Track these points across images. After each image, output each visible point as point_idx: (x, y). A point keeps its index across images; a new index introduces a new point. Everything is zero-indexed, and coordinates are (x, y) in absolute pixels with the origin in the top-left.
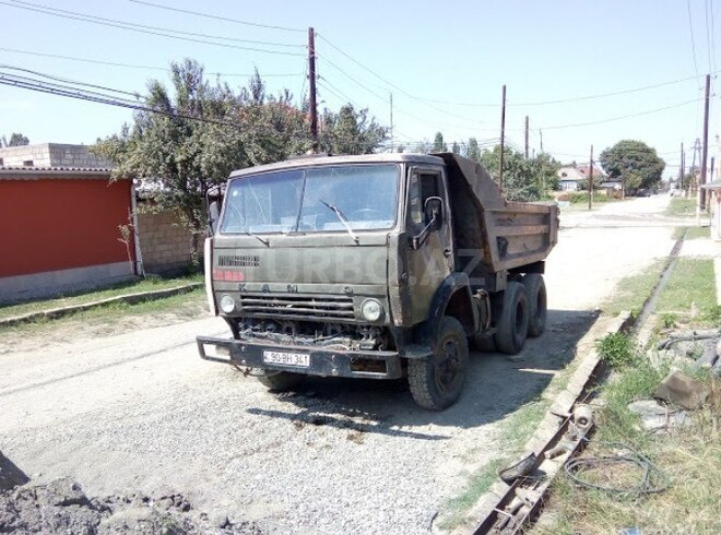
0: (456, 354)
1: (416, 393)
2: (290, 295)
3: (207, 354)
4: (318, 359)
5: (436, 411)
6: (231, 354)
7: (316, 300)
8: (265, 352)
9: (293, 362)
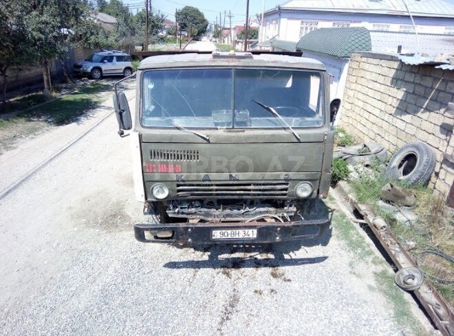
4: (265, 232)
7: (254, 185)
8: (214, 232)
9: (241, 237)
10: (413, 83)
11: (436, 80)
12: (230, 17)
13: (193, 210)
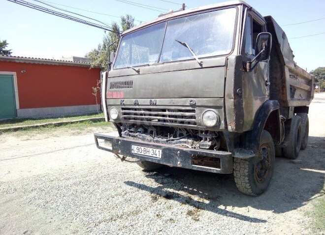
0: (268, 157)
1: (239, 182)
2: (151, 107)
3: (99, 145)
4: (167, 153)
5: (253, 196)
6: (113, 146)
7: (169, 110)
8: (133, 146)
9: (150, 155)
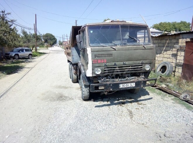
4: (137, 84)
8: (120, 85)
9: (129, 86)
10: (158, 43)
11: (167, 40)
12: (67, 36)
13: (108, 80)
